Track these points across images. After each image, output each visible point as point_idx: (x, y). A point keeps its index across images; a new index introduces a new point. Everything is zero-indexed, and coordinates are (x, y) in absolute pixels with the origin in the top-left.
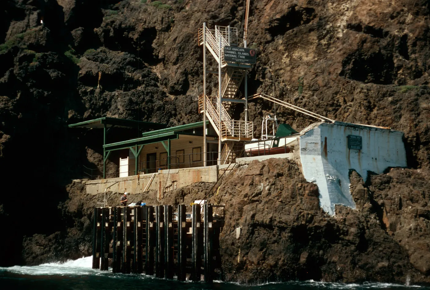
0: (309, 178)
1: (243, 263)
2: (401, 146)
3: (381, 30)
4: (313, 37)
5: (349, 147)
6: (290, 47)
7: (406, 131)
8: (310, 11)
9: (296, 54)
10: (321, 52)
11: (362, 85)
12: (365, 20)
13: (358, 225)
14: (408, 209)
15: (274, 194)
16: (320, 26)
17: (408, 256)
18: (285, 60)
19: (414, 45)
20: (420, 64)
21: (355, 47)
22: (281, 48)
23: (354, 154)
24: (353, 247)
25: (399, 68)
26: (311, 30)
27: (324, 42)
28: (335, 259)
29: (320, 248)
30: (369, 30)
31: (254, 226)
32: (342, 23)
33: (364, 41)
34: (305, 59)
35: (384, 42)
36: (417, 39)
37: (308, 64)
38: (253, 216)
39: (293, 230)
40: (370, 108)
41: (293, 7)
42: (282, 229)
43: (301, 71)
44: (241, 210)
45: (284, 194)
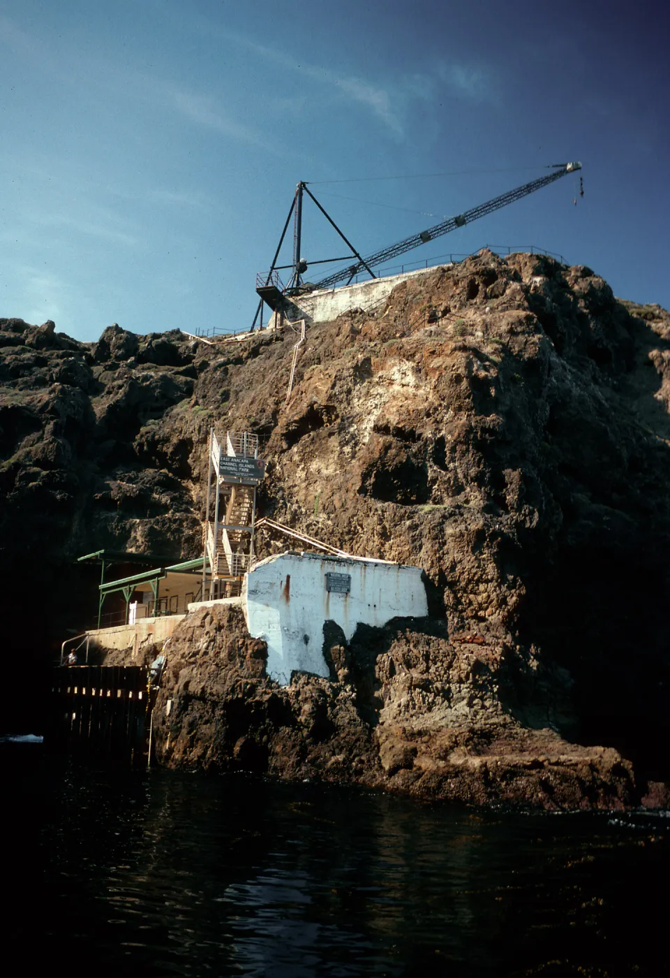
0: (255, 633)
1: (171, 750)
2: (419, 588)
3: (412, 432)
4: (334, 442)
5: (329, 590)
6: (306, 458)
7: (426, 566)
8: (330, 409)
9: (314, 466)
10: (342, 463)
11: (379, 505)
12: (393, 419)
13: (315, 702)
14: (401, 677)
15: (211, 653)
16: (342, 429)
17: (379, 746)
18: (301, 474)
19: (453, 450)
20: (460, 475)
21: (377, 455)
22: (296, 458)
23: (336, 599)
24: (305, 732)
25: (434, 481)
26: (331, 434)
27: (347, 449)
28: (278, 749)
29: (263, 733)
30: (399, 433)
31: (187, 699)
32: (368, 424)
33: (387, 448)
34: (325, 472)
35: (414, 448)
36: (457, 442)
37: (328, 479)
38: (186, 685)
39: (227, 706)
40: (385, 536)
41: (311, 405)
42: (215, 705)
43: (318, 488)
44: (176, 676)
45: (222, 655)
